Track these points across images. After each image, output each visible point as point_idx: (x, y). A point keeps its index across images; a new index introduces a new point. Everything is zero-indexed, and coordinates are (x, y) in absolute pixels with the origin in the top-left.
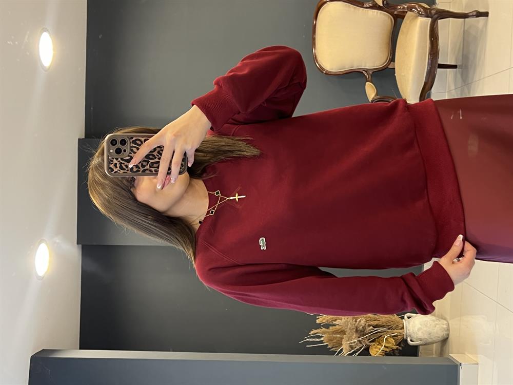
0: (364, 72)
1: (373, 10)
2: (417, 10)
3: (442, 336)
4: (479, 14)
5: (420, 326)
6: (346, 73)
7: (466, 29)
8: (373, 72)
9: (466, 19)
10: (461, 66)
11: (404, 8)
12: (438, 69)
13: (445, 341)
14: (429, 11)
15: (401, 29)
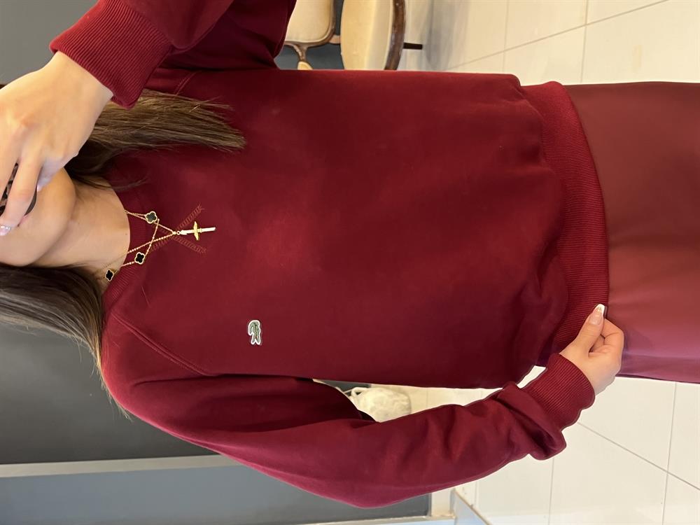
0: (296, 47)
5: (373, 405)
8: (309, 48)
10: (428, 47)
12: (404, 50)
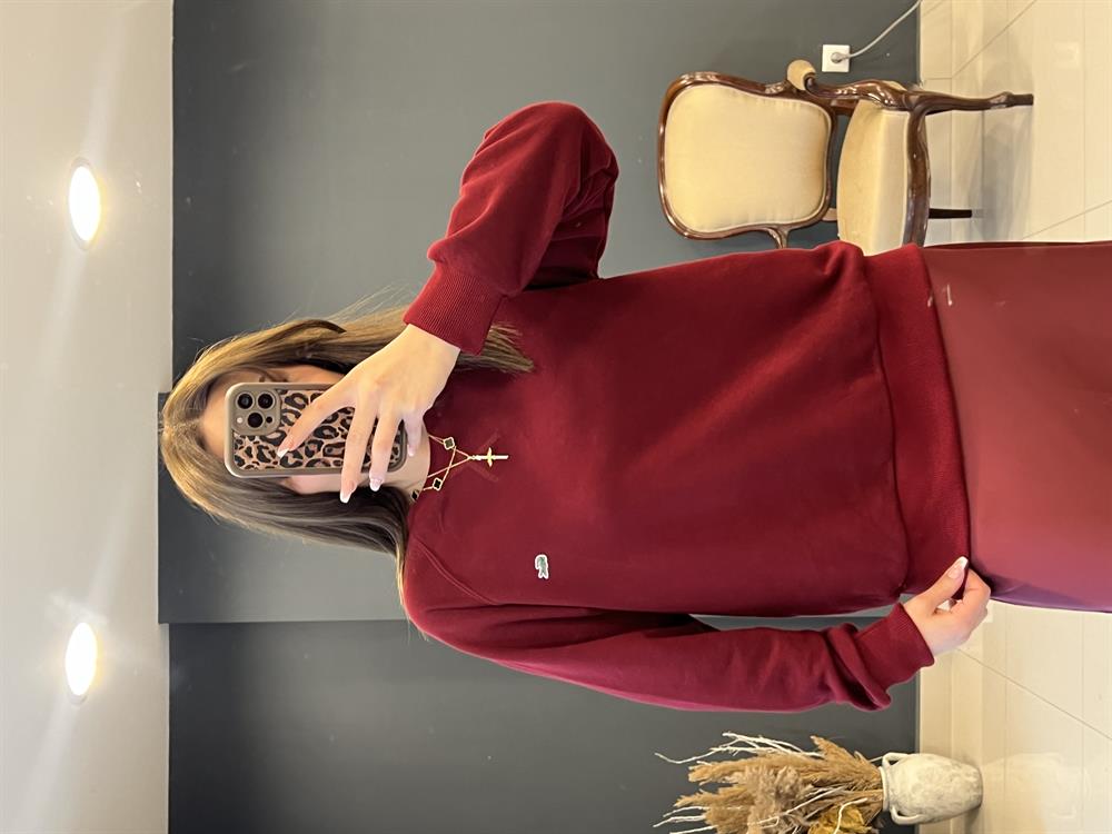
0: (771, 231)
1: (786, 100)
2: (880, 96)
3: (967, 802)
4: (1013, 101)
5: (917, 781)
6: (733, 235)
7: (987, 131)
8: (790, 232)
9: (987, 111)
10: (981, 213)
11: (850, 93)
12: (930, 221)
13: (973, 812)
14: (903, 96)
15: (847, 136)
